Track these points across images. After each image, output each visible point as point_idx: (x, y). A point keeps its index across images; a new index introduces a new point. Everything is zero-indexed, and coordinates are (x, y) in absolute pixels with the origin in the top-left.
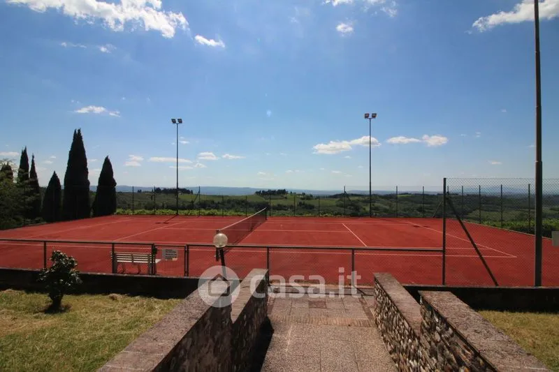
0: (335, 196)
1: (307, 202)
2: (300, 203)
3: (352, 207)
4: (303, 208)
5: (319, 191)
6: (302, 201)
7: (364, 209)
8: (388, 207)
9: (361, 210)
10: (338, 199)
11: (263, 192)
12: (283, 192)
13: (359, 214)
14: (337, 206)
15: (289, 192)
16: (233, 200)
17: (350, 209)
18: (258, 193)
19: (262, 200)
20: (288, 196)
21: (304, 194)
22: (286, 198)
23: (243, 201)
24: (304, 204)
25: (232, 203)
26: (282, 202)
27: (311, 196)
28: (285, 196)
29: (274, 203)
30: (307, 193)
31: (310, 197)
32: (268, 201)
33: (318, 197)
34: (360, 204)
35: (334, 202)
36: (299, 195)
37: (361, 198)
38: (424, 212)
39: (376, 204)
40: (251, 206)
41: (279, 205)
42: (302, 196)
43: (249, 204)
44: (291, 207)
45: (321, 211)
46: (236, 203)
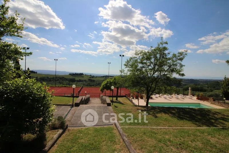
0: (103, 77)
1: (92, 79)
2: (89, 79)
4: (90, 81)
5: (98, 74)
6: (90, 78)
11: (73, 74)
12: (81, 74)
15: (85, 74)
16: (58, 77)
18: (70, 74)
19: (72, 77)
20: (84, 76)
21: (91, 75)
22: (83, 77)
23: (63, 78)
26: (81, 79)
27: (94, 76)
28: (82, 76)
29: (77, 78)
30: (92, 75)
31: (93, 77)
32: (74, 78)
33: (96, 77)
35: (103, 79)
36: (89, 76)
41: (80, 80)
42: (90, 76)
43: (66, 79)
44: (85, 81)
45: (97, 83)
46: (60, 78)
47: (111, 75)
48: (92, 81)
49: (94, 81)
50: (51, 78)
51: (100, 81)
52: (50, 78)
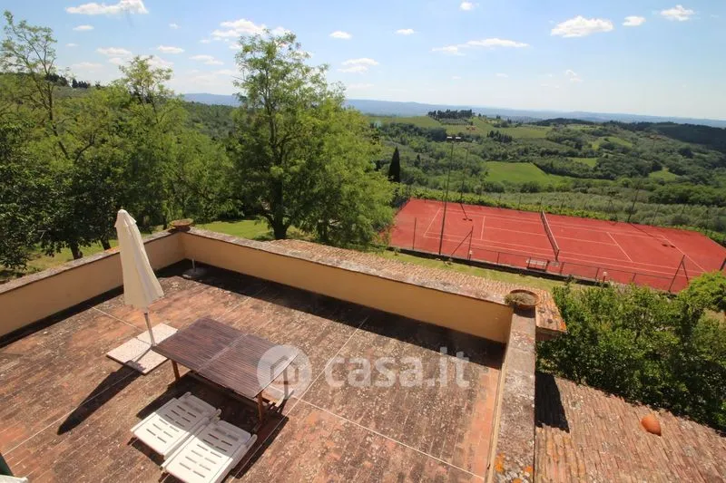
0: (546, 123)
1: (503, 131)
2: (492, 133)
3: (571, 143)
4: (495, 140)
5: (525, 111)
6: (495, 130)
7: (590, 146)
8: (630, 145)
9: (584, 148)
10: (549, 128)
11: (439, 112)
12: (467, 114)
13: (580, 153)
14: (548, 139)
15: (477, 115)
16: (398, 125)
17: (567, 144)
18: (432, 114)
19: (435, 125)
20: (474, 120)
21: (498, 118)
22: (472, 124)
23: (411, 126)
24: (497, 134)
25: (396, 128)
26: (462, 129)
27: (510, 122)
28: (470, 120)
30: (505, 117)
32: (444, 127)
33: (519, 124)
34: (585, 138)
35: (543, 132)
36: (491, 119)
37: (587, 128)
38: (690, 156)
39: (612, 139)
40: (421, 134)
41: (460, 134)
42: (495, 122)
43: (419, 132)
44: (478, 138)
45: (520, 147)
46: (402, 128)
47: (578, 117)
48: (500, 141)
49: (508, 140)
51: (532, 139)
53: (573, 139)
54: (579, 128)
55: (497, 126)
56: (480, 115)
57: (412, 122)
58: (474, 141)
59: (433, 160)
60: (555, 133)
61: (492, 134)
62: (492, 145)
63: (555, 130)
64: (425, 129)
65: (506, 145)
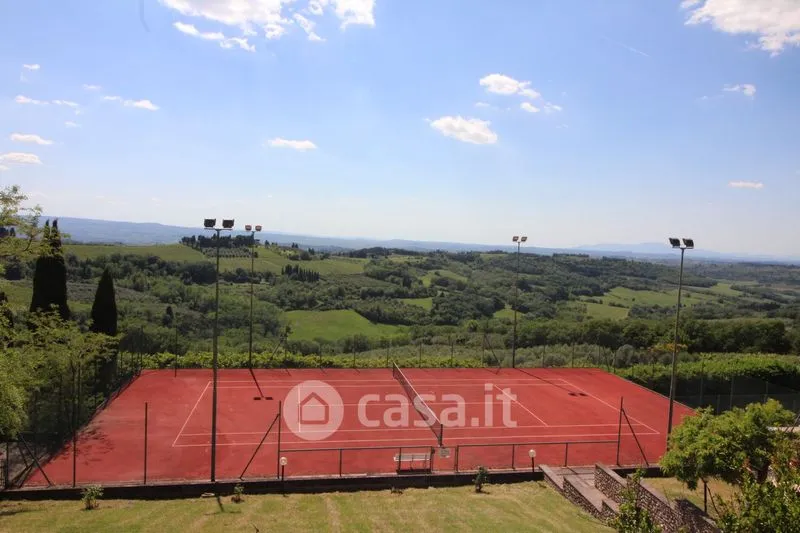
0: (362, 254)
1: (306, 266)
2: (289, 268)
3: (397, 279)
4: (294, 278)
5: (329, 239)
6: (293, 264)
7: (421, 282)
8: (464, 280)
9: (414, 285)
10: (367, 260)
12: (246, 242)
13: (410, 292)
14: (367, 275)
15: (263, 242)
16: (126, 259)
17: (393, 281)
18: (188, 241)
19: (198, 258)
20: (260, 250)
21: (295, 246)
22: (255, 255)
23: (152, 260)
24: (296, 270)
25: (123, 264)
26: (245, 264)
27: (312, 252)
28: (252, 250)
29: (228, 264)
30: (304, 245)
31: (309, 254)
32: (213, 260)
33: (326, 255)
34: (412, 272)
35: (359, 266)
36: (285, 248)
37: (413, 260)
38: (529, 289)
39: (444, 273)
40: (171, 272)
41: (239, 271)
42: (292, 253)
43: (167, 269)
44: (268, 276)
45: (332, 287)
46: (135, 263)
47: (399, 247)
48: (303, 280)
49: (314, 277)
50: (88, 262)
51: (344, 276)
52: (84, 260)
53: (398, 274)
54: (402, 259)
55: (294, 258)
56: (267, 243)
57: (155, 254)
58: (263, 281)
59: (197, 315)
60: (376, 267)
61: (289, 270)
62: (290, 285)
63: (374, 263)
64: (179, 264)
65: (311, 285)
